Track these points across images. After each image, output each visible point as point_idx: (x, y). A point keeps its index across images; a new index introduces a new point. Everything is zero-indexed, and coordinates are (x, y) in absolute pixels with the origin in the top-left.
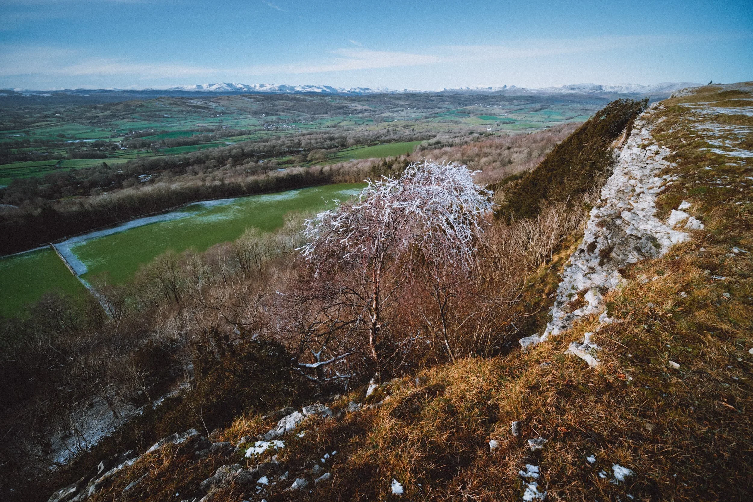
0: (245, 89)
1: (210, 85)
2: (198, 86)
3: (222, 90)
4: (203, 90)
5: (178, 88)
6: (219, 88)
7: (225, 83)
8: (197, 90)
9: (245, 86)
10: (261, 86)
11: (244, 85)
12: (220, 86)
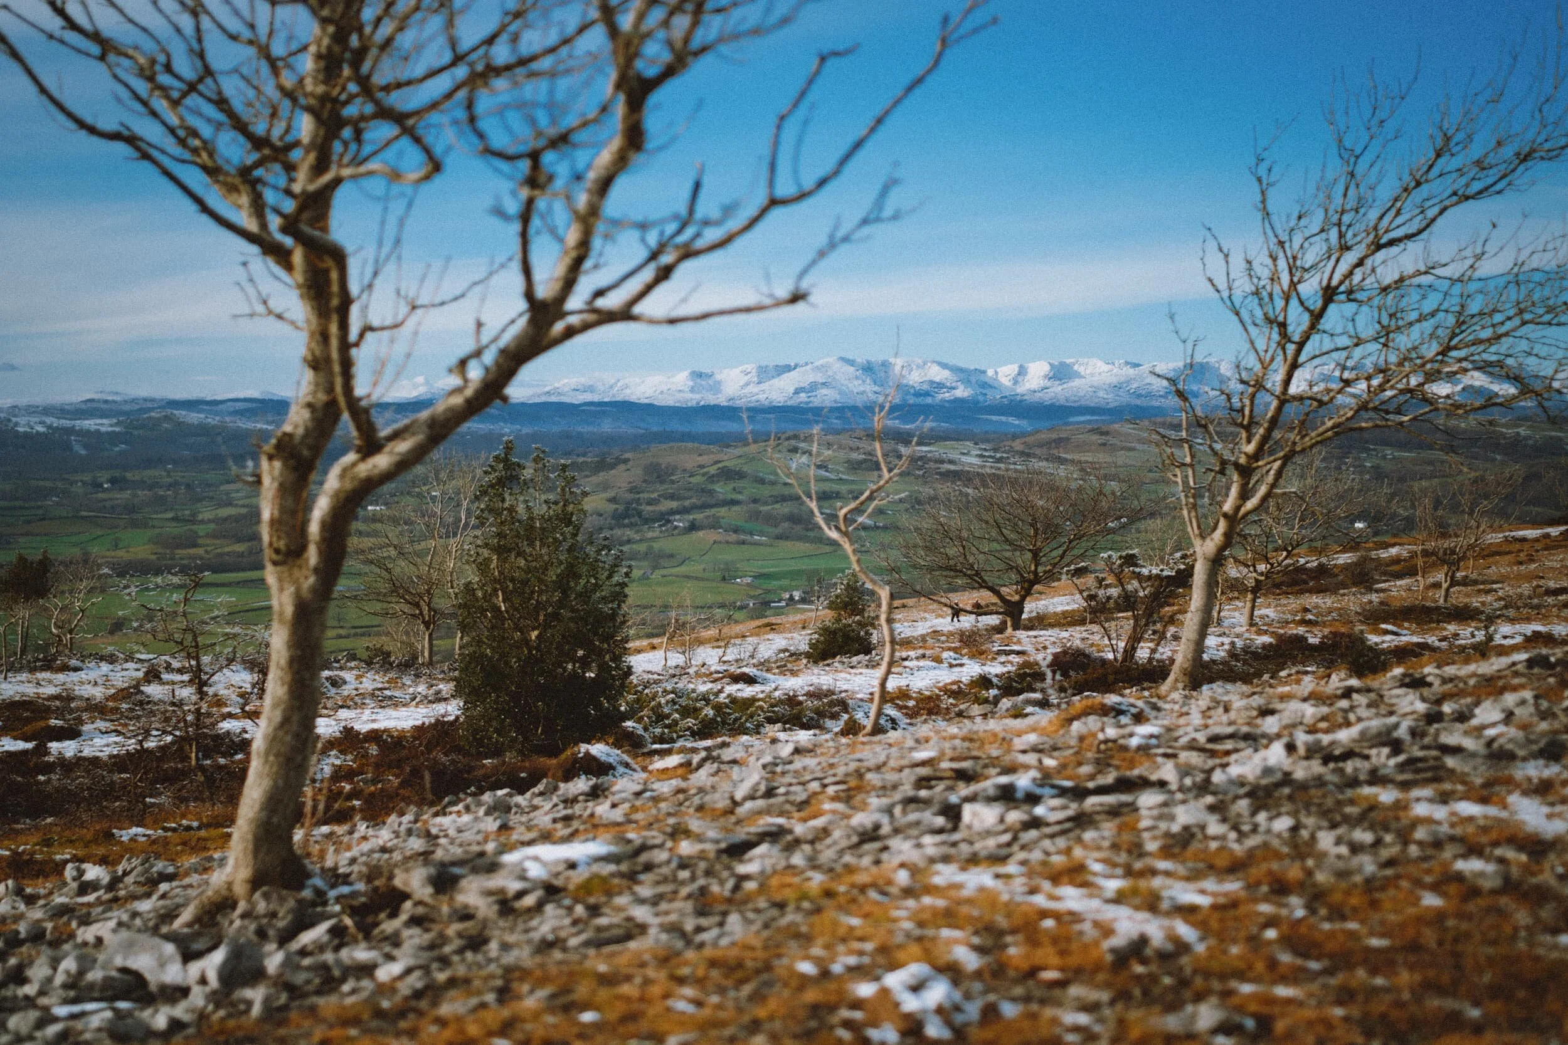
0: (961, 392)
1: (766, 373)
2: (698, 375)
3: (826, 397)
4: (721, 400)
5: (591, 389)
6: (813, 387)
7: (851, 362)
8: (693, 399)
9: (964, 375)
10: (1060, 373)
11: (956, 370)
12: (820, 378)
